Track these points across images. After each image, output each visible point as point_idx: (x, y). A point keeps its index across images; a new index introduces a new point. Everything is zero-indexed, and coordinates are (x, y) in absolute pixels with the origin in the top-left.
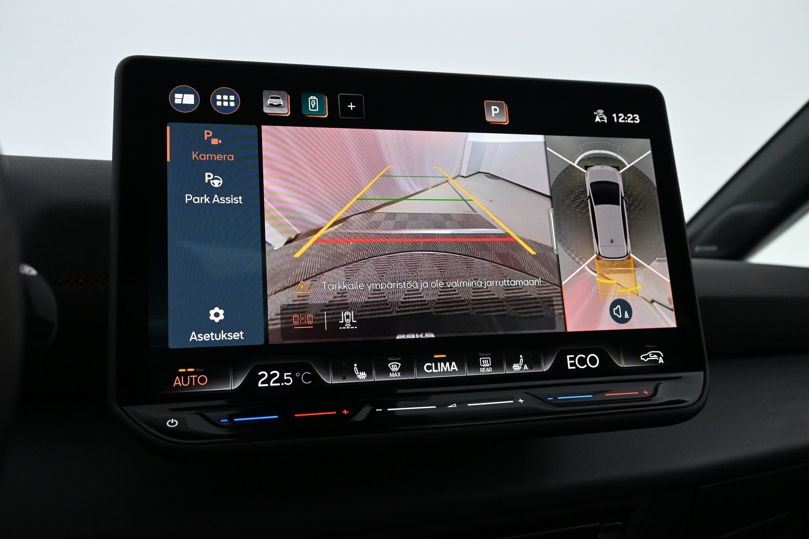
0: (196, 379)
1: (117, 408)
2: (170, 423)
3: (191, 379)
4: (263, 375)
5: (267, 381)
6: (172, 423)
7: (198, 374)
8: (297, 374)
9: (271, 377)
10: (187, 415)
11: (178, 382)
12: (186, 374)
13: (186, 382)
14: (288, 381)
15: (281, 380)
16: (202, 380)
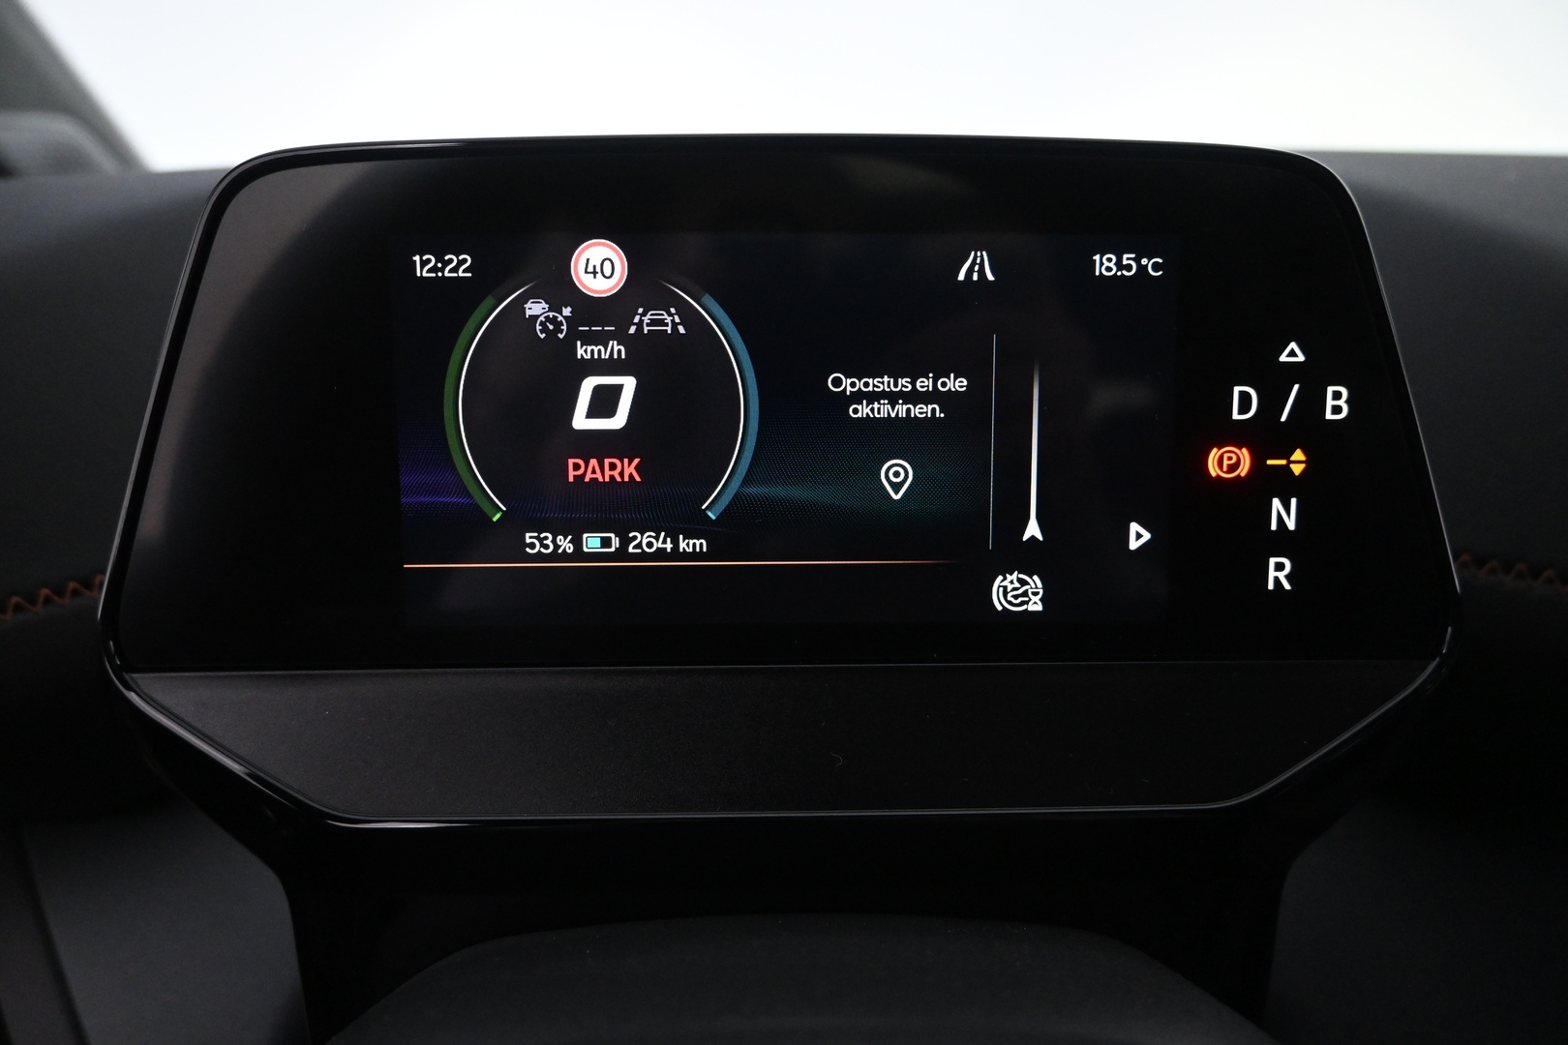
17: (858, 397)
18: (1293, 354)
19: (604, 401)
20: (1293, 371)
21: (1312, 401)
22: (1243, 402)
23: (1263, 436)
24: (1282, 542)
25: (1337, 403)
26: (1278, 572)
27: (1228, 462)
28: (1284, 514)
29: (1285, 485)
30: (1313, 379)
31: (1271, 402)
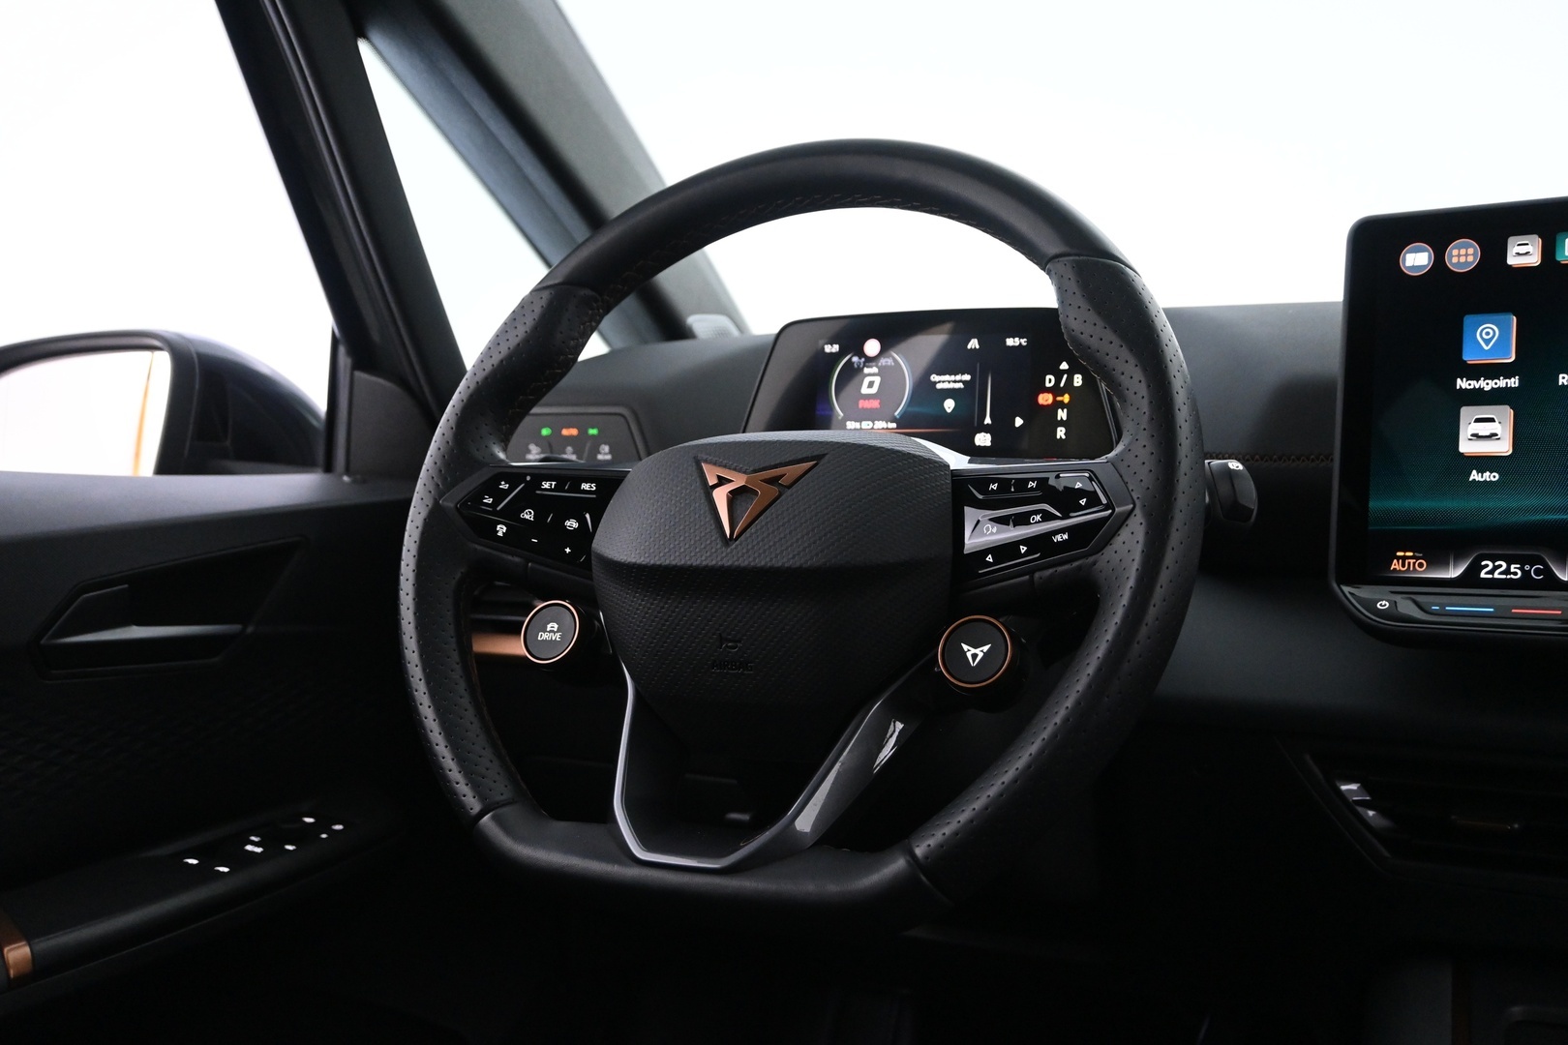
0: (1414, 563)
1: (1335, 586)
2: (1381, 605)
3: (1409, 563)
4: (1487, 566)
5: (1492, 572)
6: (1383, 605)
7: (1417, 558)
8: (1527, 567)
9: (1496, 568)
10: (1398, 598)
11: (1396, 565)
12: (1404, 558)
13: (1403, 566)
14: (1515, 574)
15: (1507, 572)
16: (1421, 565)
17: (939, 382)
18: (1064, 366)
19: (871, 385)
20: (1064, 371)
21: (1070, 380)
22: (1050, 380)
23: (1056, 391)
24: (1062, 423)
25: (1078, 380)
26: (1061, 433)
27: (1045, 399)
28: (1062, 414)
29: (1062, 405)
30: (1071, 373)
31: (1058, 381)
